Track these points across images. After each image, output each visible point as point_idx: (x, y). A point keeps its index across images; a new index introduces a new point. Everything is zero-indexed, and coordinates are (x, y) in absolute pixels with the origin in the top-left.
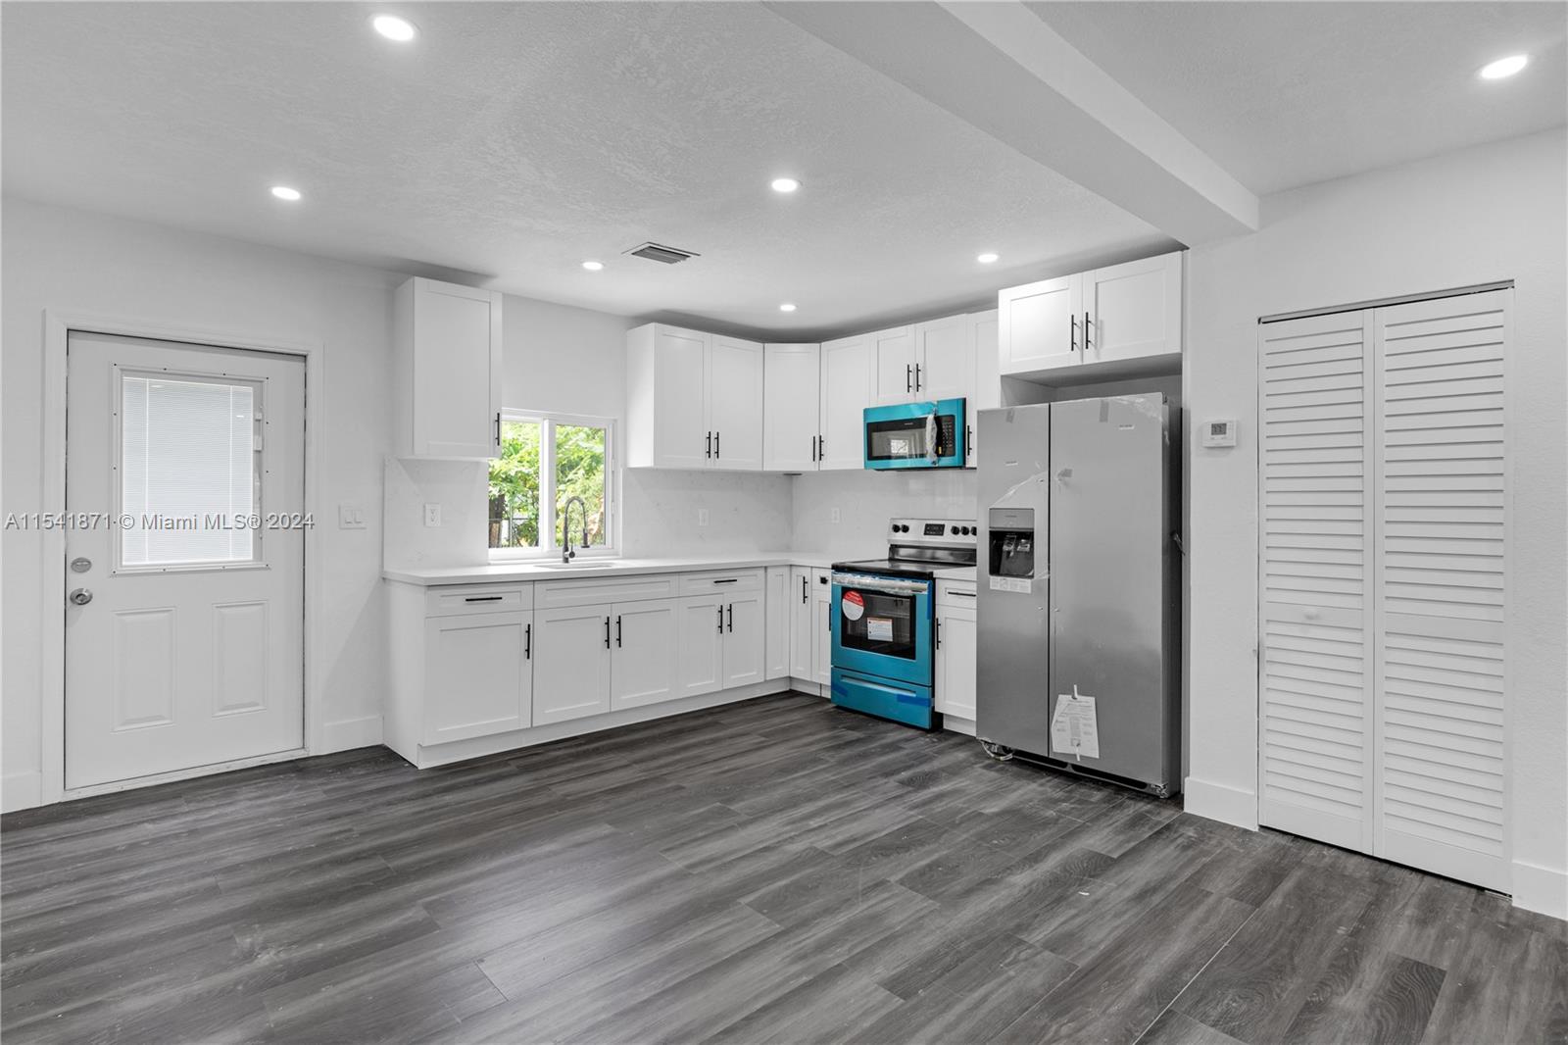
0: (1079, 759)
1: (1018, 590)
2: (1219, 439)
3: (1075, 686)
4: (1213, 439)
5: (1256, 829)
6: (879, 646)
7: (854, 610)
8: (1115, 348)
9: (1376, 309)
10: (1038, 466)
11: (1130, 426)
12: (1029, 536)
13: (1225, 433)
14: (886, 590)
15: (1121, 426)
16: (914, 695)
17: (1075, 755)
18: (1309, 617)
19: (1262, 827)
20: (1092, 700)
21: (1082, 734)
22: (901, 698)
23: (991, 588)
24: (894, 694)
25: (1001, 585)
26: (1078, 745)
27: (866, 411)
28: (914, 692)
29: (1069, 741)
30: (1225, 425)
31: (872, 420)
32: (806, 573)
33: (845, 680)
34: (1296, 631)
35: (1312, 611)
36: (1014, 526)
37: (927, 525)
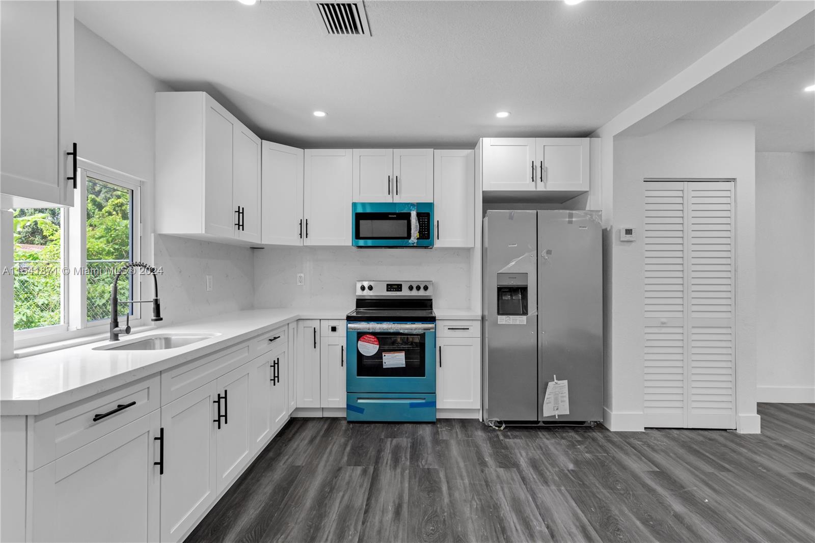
0: (557, 417)
1: (518, 323)
2: (628, 237)
3: (555, 376)
4: (626, 237)
5: (643, 431)
6: (395, 372)
7: (369, 349)
8: (554, 184)
9: (689, 183)
10: (530, 247)
11: (585, 227)
12: (524, 290)
13: (632, 234)
14: (401, 331)
15: (580, 227)
16: (424, 401)
17: (555, 416)
18: (663, 323)
19: (645, 428)
20: (566, 382)
21: (560, 402)
22: (412, 405)
23: (499, 323)
24: (407, 403)
25: (506, 321)
26: (557, 409)
27: (354, 205)
28: (424, 399)
29: (553, 408)
30: (632, 230)
31: (360, 210)
32: (316, 324)
33: (360, 401)
34: (656, 330)
35: (664, 320)
36: (515, 284)
37: (388, 285)
